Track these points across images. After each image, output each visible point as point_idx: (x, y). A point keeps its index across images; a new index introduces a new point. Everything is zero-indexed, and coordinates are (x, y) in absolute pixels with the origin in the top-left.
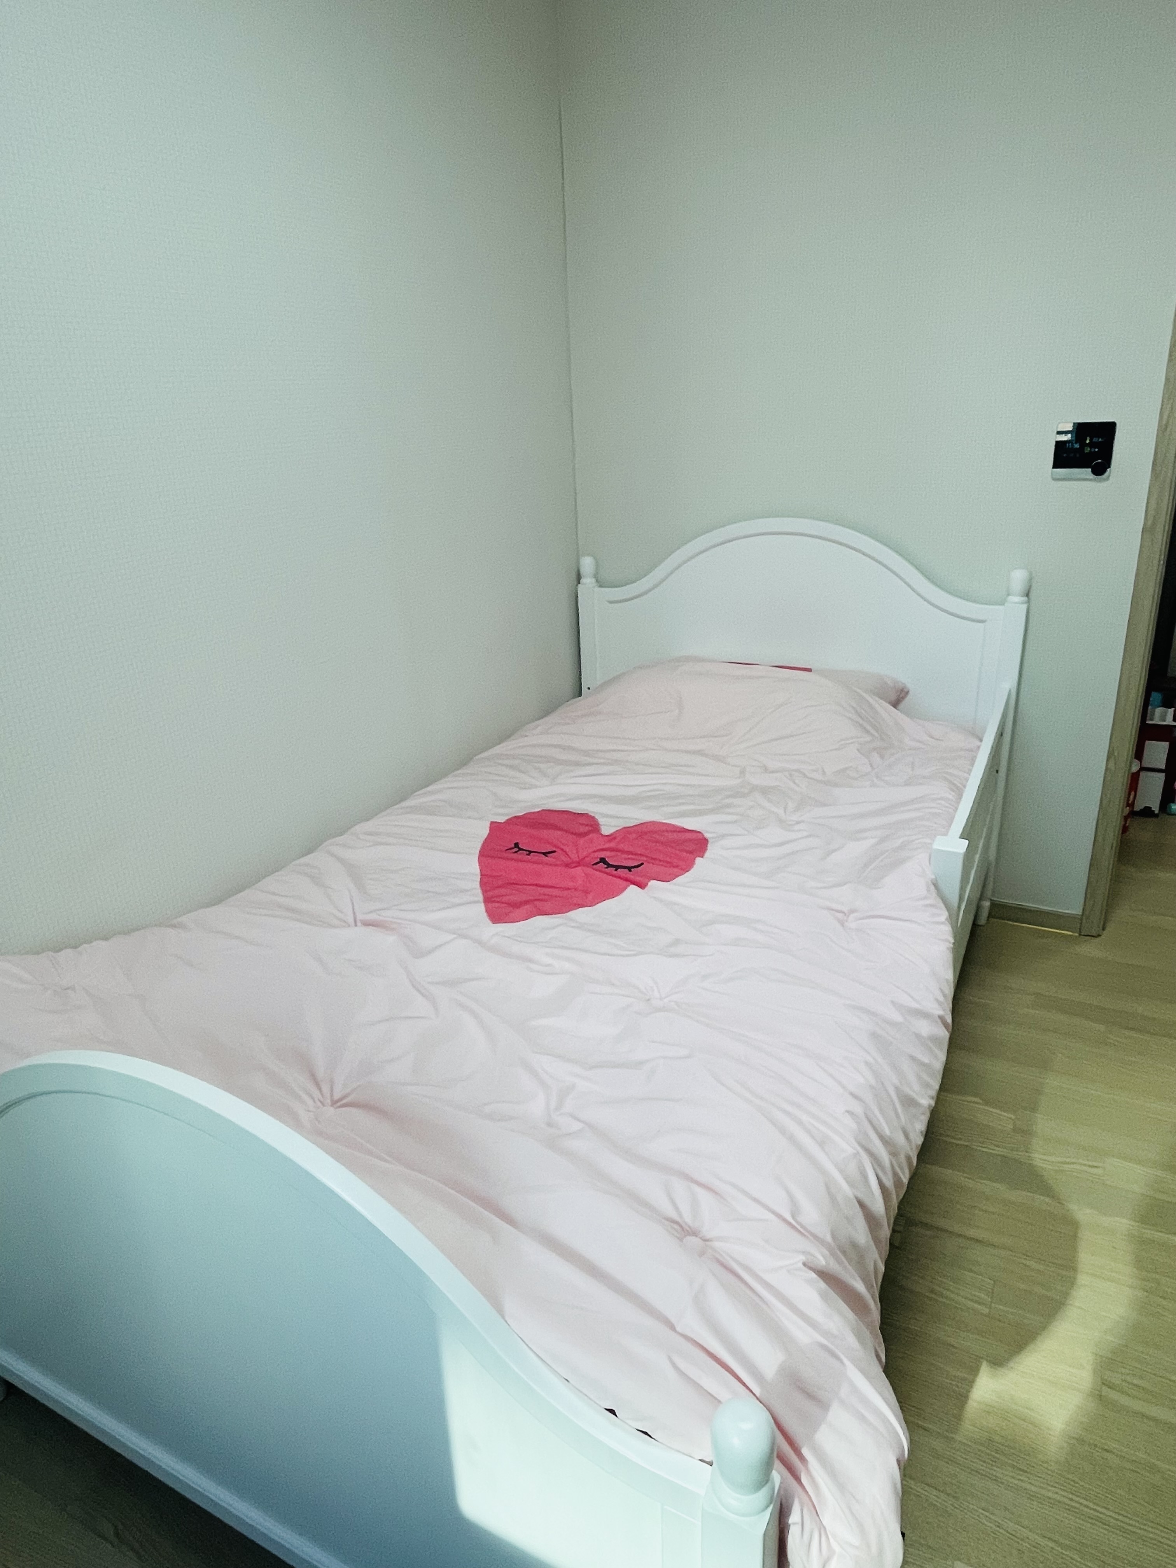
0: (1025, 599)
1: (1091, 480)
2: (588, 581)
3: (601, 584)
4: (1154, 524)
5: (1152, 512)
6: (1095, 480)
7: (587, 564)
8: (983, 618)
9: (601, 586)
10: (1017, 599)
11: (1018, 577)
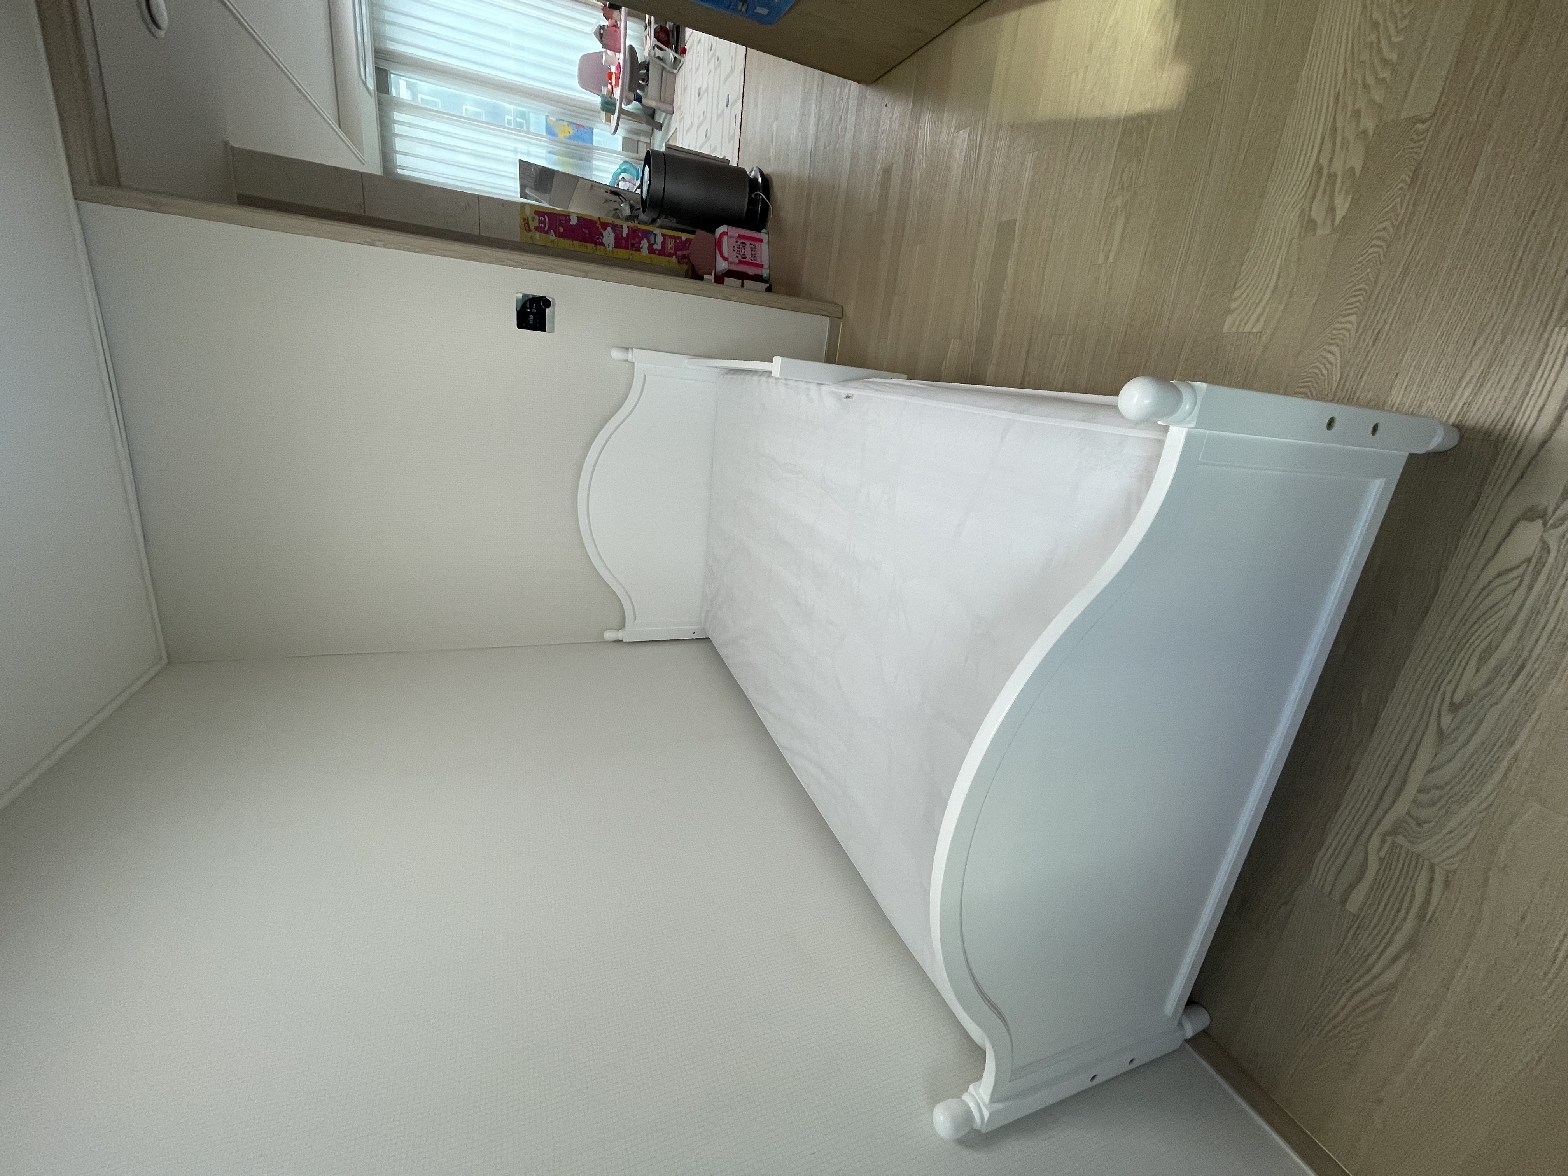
0: (630, 351)
1: (554, 309)
2: (620, 635)
3: (622, 626)
4: (584, 272)
5: (576, 273)
6: (554, 306)
7: (609, 635)
8: (643, 376)
9: (624, 627)
10: (630, 355)
11: (616, 354)
